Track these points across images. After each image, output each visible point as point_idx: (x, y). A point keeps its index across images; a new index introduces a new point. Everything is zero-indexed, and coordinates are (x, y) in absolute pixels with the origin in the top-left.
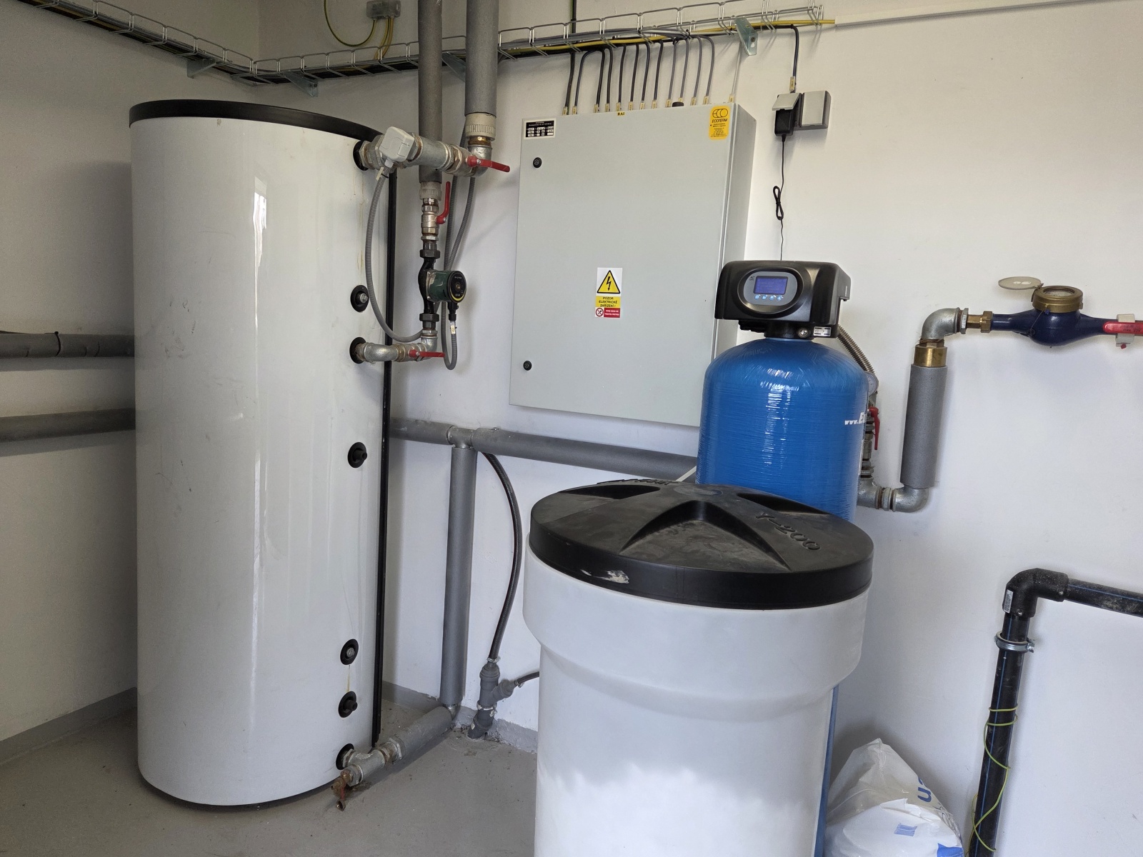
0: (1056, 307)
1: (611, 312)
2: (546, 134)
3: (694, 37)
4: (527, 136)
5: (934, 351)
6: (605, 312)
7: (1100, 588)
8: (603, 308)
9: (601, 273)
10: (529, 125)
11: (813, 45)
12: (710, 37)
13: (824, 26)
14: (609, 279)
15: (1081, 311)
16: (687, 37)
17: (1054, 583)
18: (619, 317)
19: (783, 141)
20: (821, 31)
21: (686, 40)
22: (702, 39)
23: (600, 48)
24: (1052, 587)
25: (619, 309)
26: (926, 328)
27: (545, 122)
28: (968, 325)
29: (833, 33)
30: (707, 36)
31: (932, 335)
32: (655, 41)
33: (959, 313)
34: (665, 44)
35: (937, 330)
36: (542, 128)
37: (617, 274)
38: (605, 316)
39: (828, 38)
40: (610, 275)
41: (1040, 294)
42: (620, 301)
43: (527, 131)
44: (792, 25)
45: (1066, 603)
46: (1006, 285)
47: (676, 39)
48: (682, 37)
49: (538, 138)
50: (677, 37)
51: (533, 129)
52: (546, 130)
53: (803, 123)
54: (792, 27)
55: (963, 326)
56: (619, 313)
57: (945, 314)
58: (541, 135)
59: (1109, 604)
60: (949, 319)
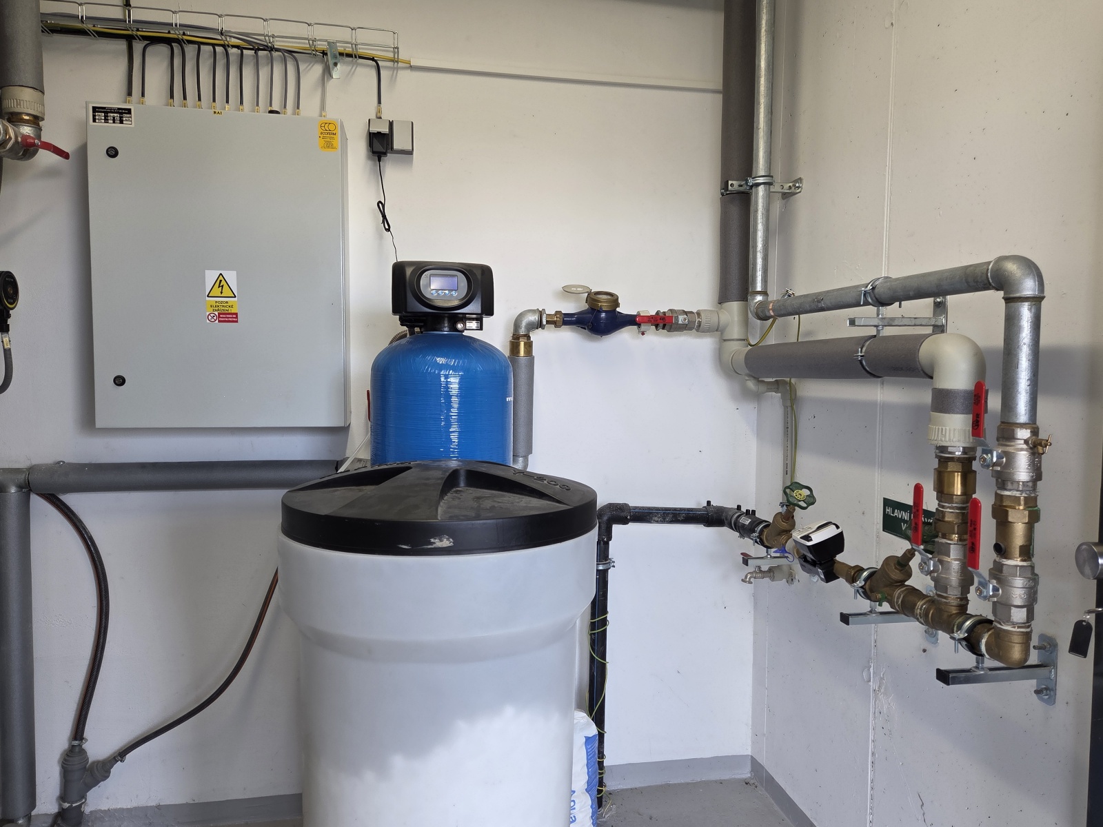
0: (605, 306)
1: (227, 317)
2: (121, 122)
3: (277, 50)
4: (94, 120)
5: (525, 344)
6: (219, 317)
7: (649, 508)
8: (217, 313)
9: (211, 277)
10: (95, 109)
11: (393, 79)
12: (294, 54)
13: (400, 65)
14: (220, 282)
15: (618, 309)
16: (271, 49)
17: (623, 512)
18: (237, 322)
19: (379, 161)
20: (398, 68)
21: (269, 51)
22: (286, 54)
23: (168, 41)
24: (623, 514)
25: (236, 314)
26: (517, 325)
27: (119, 109)
28: (548, 322)
29: (408, 71)
30: (290, 52)
31: (522, 331)
32: (234, 46)
33: (541, 313)
34: (245, 51)
35: (526, 327)
36: (116, 115)
37: (231, 277)
38: (219, 321)
39: (404, 76)
40: (221, 278)
41: (592, 298)
42: (235, 305)
43: (94, 116)
44: (373, 58)
45: (631, 524)
46: (567, 292)
47: (257, 48)
48: (266, 48)
49: (110, 124)
50: (261, 48)
51: (103, 114)
52: (121, 117)
53: (395, 147)
54: (373, 59)
55: (544, 323)
56: (237, 317)
57: (530, 314)
58: (114, 122)
59: (656, 519)
60: (534, 318)
